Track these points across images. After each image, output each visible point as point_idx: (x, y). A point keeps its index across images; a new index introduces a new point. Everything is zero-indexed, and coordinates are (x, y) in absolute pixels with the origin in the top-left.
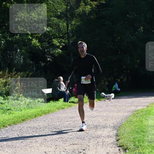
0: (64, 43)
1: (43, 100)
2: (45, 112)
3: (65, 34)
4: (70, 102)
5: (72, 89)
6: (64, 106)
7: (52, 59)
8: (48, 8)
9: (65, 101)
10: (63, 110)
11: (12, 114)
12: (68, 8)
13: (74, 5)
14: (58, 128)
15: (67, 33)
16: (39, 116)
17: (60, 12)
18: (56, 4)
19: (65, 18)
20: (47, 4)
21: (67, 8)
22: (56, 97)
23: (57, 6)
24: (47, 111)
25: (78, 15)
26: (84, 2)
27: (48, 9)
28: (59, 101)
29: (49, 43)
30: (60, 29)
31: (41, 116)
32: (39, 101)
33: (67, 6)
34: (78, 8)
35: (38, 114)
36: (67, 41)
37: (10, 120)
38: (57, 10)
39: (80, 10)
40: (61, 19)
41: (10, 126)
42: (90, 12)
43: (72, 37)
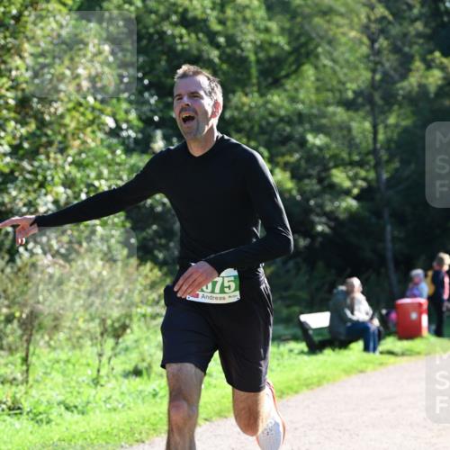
0: (364, 179)
1: (303, 346)
2: (309, 381)
3: (368, 154)
4: (381, 353)
5: (388, 314)
6: (364, 365)
7: (329, 227)
8: (318, 80)
9: (366, 349)
10: (362, 375)
11: (215, 387)
12: (378, 77)
13: (395, 70)
14: (347, 430)
15: (374, 152)
16: (290, 393)
17: (354, 92)
18: (342, 68)
19: (368, 108)
20: (316, 68)
21: (373, 78)
22: (342, 338)
23: (346, 75)
24: (315, 380)
25: (404, 97)
26: (424, 60)
27: (319, 84)
28: (350, 349)
29: (320, 181)
30: (353, 139)
31: (296, 392)
32: (291, 351)
33: (374, 71)
34: (404, 77)
35: (290, 388)
36: (372, 175)
37: (209, 407)
38: (344, 84)
39: (411, 85)
40: (356, 110)
41: (207, 423)
42: (440, 88)
43: (389, 161)
